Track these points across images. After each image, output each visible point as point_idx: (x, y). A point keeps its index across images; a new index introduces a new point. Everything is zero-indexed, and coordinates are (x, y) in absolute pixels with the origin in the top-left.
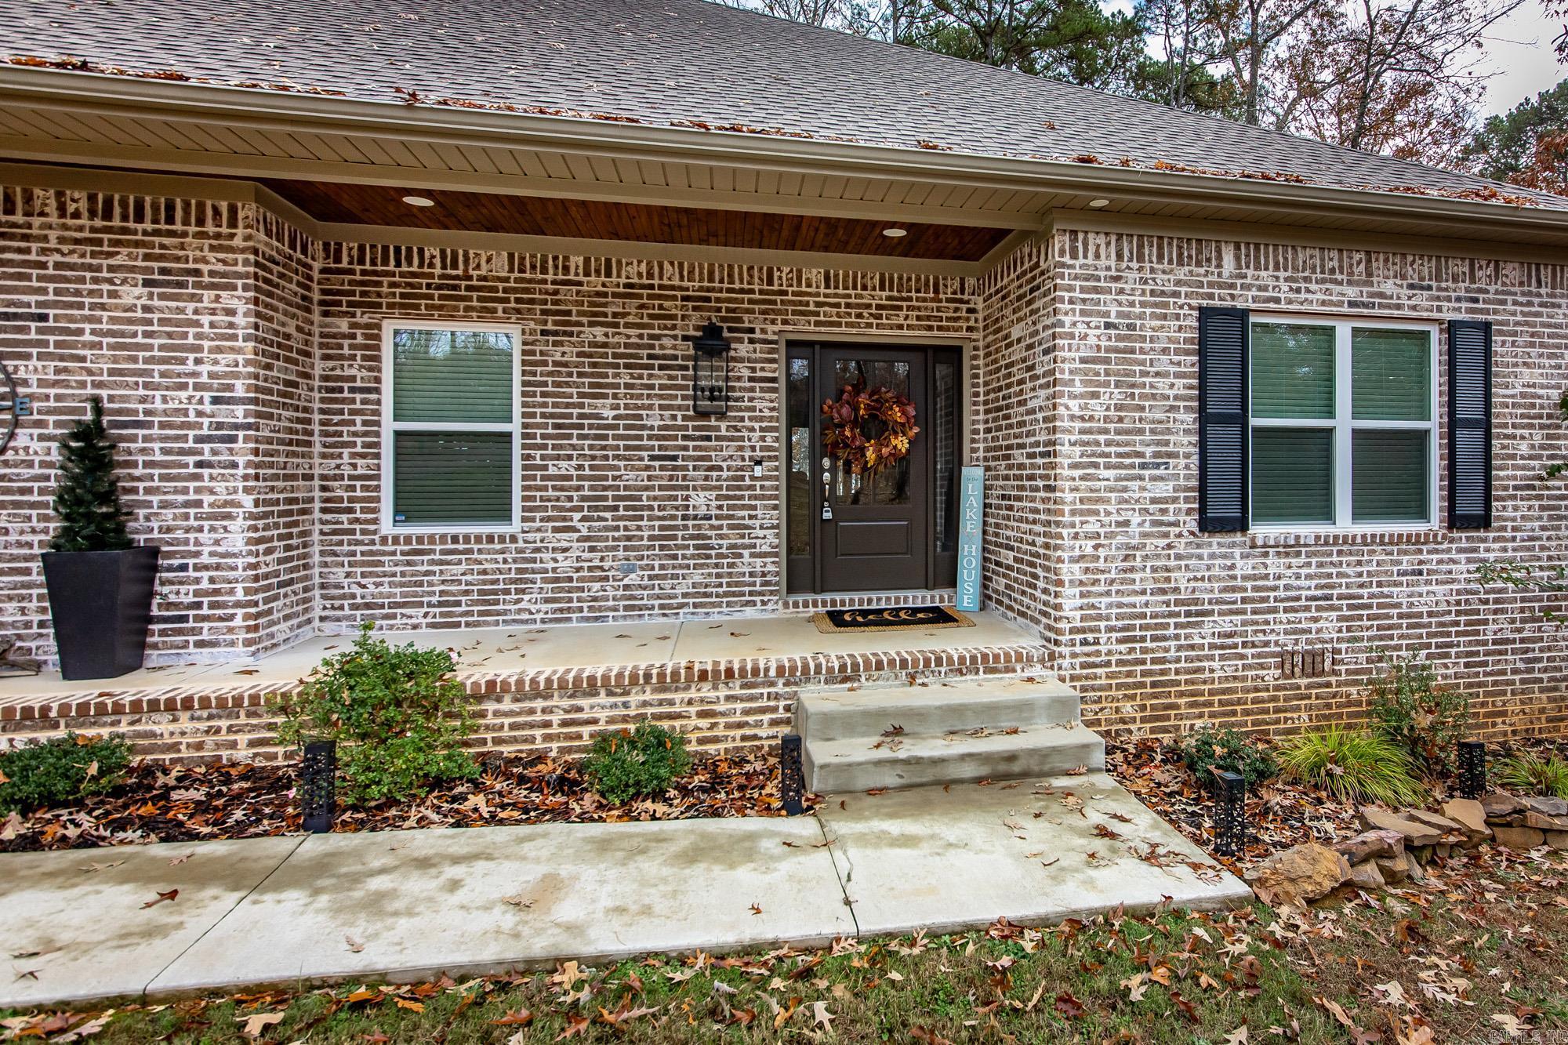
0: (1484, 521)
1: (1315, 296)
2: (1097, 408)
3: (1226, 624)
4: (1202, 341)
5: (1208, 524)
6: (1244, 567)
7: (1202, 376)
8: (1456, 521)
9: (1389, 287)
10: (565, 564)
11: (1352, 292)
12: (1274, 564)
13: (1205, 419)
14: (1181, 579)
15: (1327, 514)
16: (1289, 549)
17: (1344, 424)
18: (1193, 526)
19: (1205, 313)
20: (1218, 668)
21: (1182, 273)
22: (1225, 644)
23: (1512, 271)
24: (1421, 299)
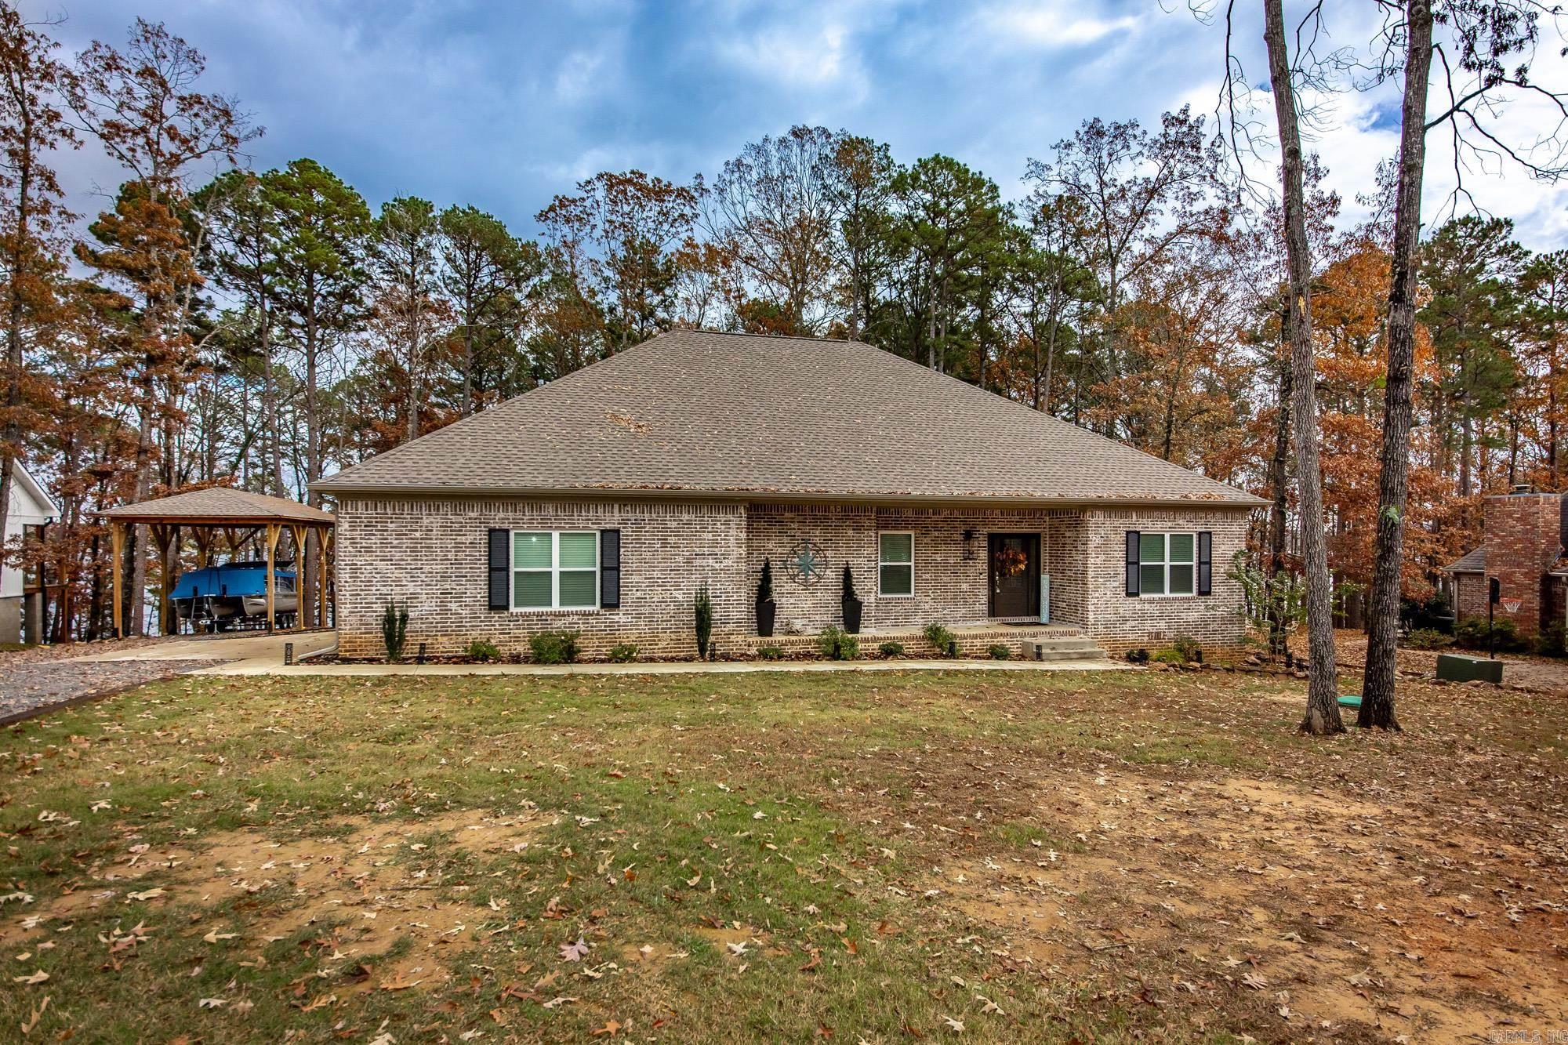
0: (1209, 593)
1: (1159, 525)
2: (1098, 561)
3: (1133, 623)
4: (1127, 541)
5: (1128, 594)
6: (1138, 607)
7: (1127, 551)
8: (1201, 593)
9: (1180, 522)
10: (927, 607)
11: (1170, 524)
12: (1147, 606)
13: (1128, 563)
14: (1121, 610)
15: (1162, 591)
16: (1151, 601)
17: (1167, 563)
18: (1124, 594)
19: (1128, 533)
20: (1131, 636)
21: (1121, 521)
22: (1133, 630)
23: (1218, 515)
24: (1191, 525)
